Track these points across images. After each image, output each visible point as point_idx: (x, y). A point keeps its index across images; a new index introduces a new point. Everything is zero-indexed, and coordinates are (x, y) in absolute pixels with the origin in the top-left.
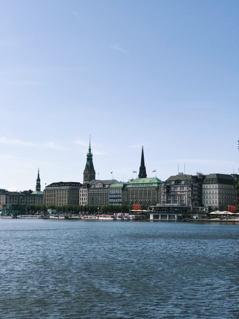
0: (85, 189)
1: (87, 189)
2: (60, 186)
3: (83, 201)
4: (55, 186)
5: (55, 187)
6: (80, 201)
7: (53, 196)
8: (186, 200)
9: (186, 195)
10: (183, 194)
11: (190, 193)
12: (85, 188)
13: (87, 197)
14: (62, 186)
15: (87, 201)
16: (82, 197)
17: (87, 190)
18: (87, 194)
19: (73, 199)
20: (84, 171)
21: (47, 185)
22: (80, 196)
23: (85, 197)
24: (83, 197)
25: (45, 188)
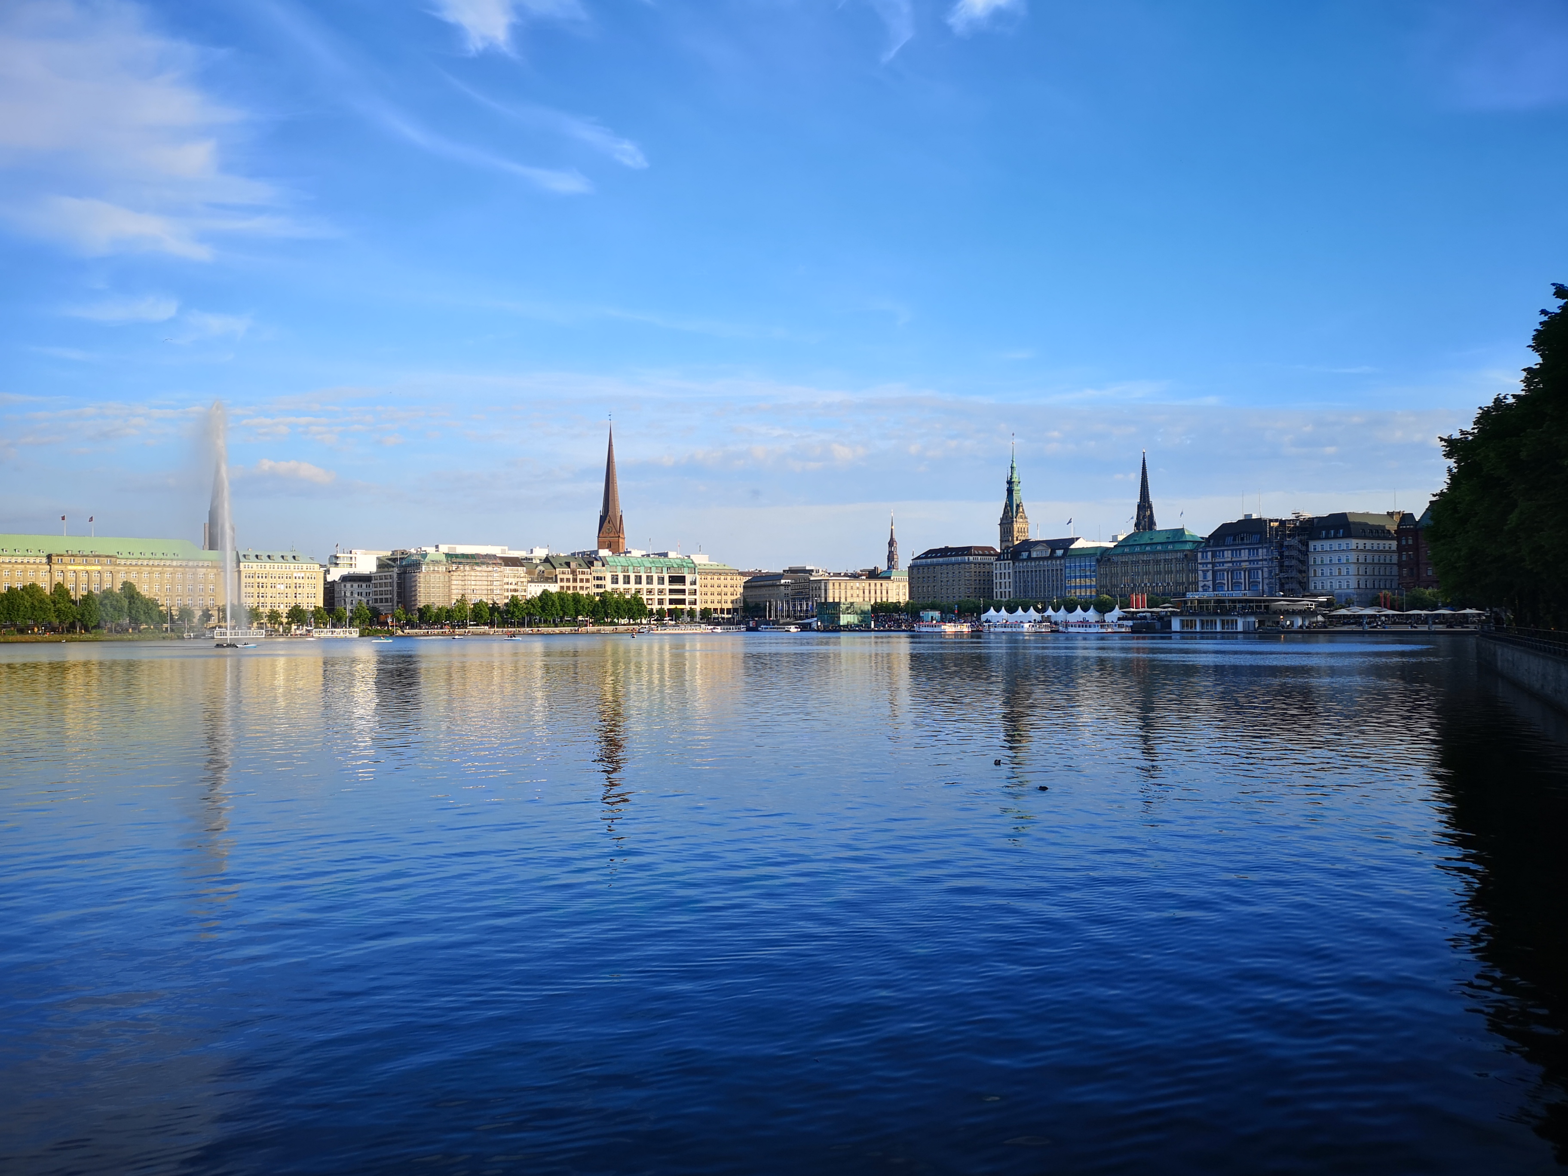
0: (1007, 562)
1: (1011, 562)
2: (946, 556)
3: (1003, 590)
4: (936, 557)
5: (935, 560)
6: (995, 590)
7: (931, 579)
8: (1266, 581)
9: (1266, 569)
10: (1256, 566)
11: (1276, 563)
12: (1007, 559)
13: (1011, 580)
14: (951, 556)
15: (1011, 590)
16: (998, 581)
17: (1011, 565)
18: (1011, 574)
19: (978, 587)
20: (1002, 520)
21: (915, 556)
22: (994, 578)
23: (1007, 580)
24: (1003, 581)
25: (911, 562)
